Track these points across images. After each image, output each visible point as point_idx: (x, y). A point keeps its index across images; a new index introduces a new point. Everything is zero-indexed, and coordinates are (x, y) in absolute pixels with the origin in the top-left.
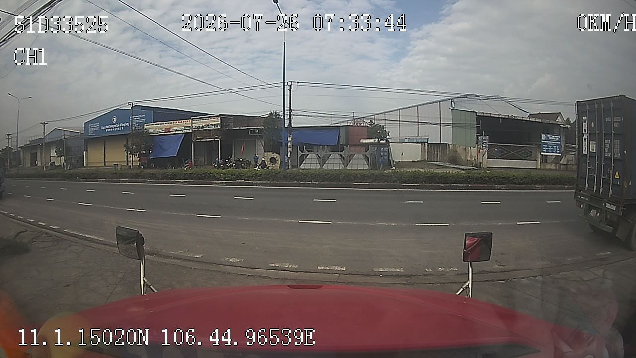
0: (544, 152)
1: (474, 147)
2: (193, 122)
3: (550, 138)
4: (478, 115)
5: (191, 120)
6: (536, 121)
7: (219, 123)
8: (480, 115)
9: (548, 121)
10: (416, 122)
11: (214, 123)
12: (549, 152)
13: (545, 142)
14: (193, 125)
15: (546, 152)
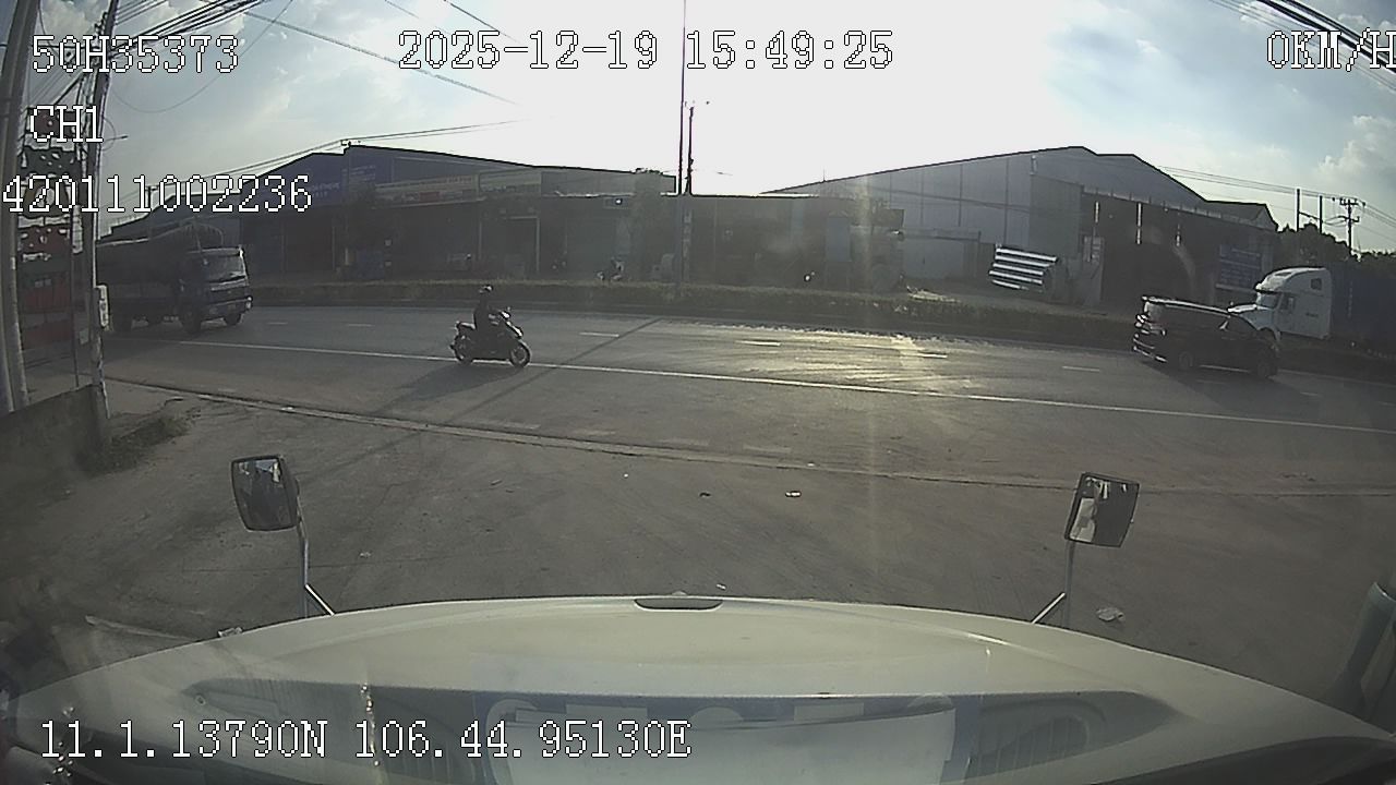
0: (1220, 283)
1: (1075, 258)
2: (482, 180)
3: (1238, 255)
4: (1086, 190)
5: (477, 179)
6: (1210, 215)
7: (540, 182)
8: (1090, 191)
9: (1237, 218)
10: (955, 199)
11: (527, 183)
12: (1232, 284)
13: (1228, 262)
14: (482, 186)
15: (1227, 284)
